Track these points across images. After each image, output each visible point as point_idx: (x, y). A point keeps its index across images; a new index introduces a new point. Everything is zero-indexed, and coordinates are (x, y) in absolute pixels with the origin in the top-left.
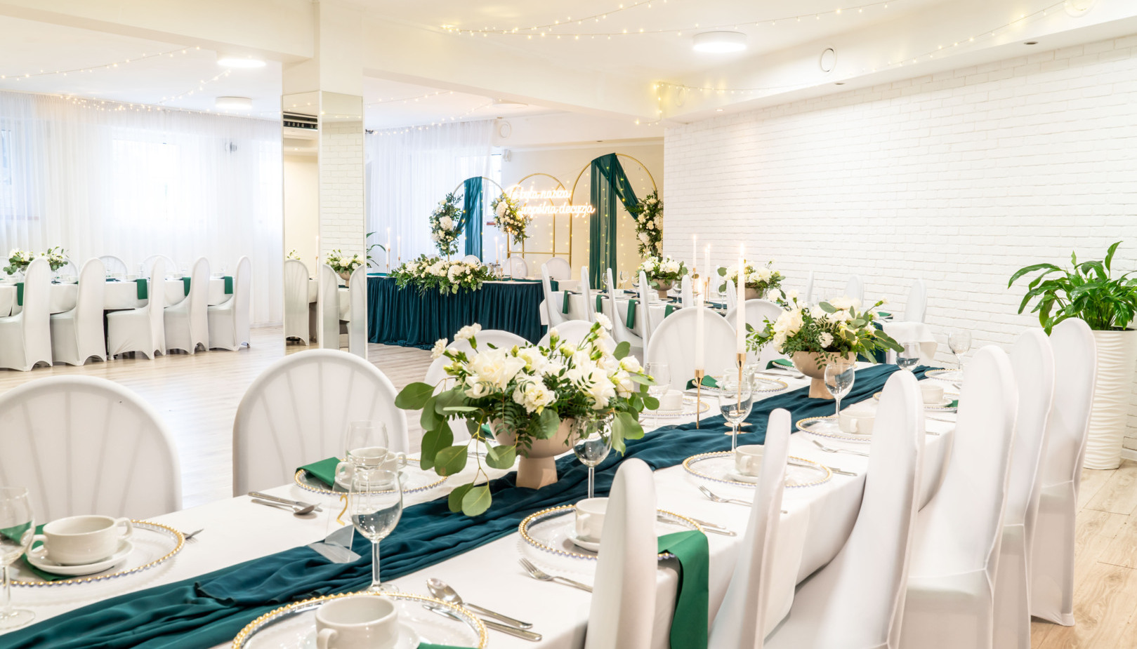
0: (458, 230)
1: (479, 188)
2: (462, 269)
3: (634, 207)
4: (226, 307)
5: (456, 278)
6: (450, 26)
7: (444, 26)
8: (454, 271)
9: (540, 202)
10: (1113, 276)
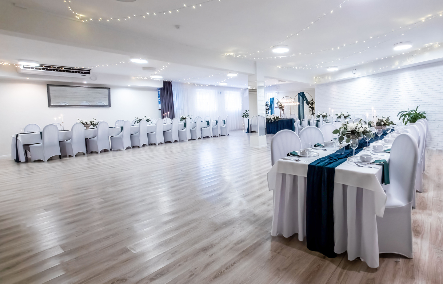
0: (269, 109)
1: (273, 100)
2: (274, 117)
3: (308, 103)
4: (224, 126)
5: (273, 119)
6: (279, 67)
7: (278, 67)
8: (272, 118)
9: (287, 102)
10: (418, 112)
